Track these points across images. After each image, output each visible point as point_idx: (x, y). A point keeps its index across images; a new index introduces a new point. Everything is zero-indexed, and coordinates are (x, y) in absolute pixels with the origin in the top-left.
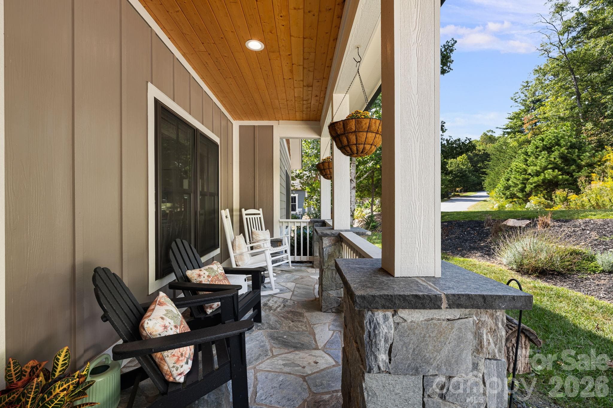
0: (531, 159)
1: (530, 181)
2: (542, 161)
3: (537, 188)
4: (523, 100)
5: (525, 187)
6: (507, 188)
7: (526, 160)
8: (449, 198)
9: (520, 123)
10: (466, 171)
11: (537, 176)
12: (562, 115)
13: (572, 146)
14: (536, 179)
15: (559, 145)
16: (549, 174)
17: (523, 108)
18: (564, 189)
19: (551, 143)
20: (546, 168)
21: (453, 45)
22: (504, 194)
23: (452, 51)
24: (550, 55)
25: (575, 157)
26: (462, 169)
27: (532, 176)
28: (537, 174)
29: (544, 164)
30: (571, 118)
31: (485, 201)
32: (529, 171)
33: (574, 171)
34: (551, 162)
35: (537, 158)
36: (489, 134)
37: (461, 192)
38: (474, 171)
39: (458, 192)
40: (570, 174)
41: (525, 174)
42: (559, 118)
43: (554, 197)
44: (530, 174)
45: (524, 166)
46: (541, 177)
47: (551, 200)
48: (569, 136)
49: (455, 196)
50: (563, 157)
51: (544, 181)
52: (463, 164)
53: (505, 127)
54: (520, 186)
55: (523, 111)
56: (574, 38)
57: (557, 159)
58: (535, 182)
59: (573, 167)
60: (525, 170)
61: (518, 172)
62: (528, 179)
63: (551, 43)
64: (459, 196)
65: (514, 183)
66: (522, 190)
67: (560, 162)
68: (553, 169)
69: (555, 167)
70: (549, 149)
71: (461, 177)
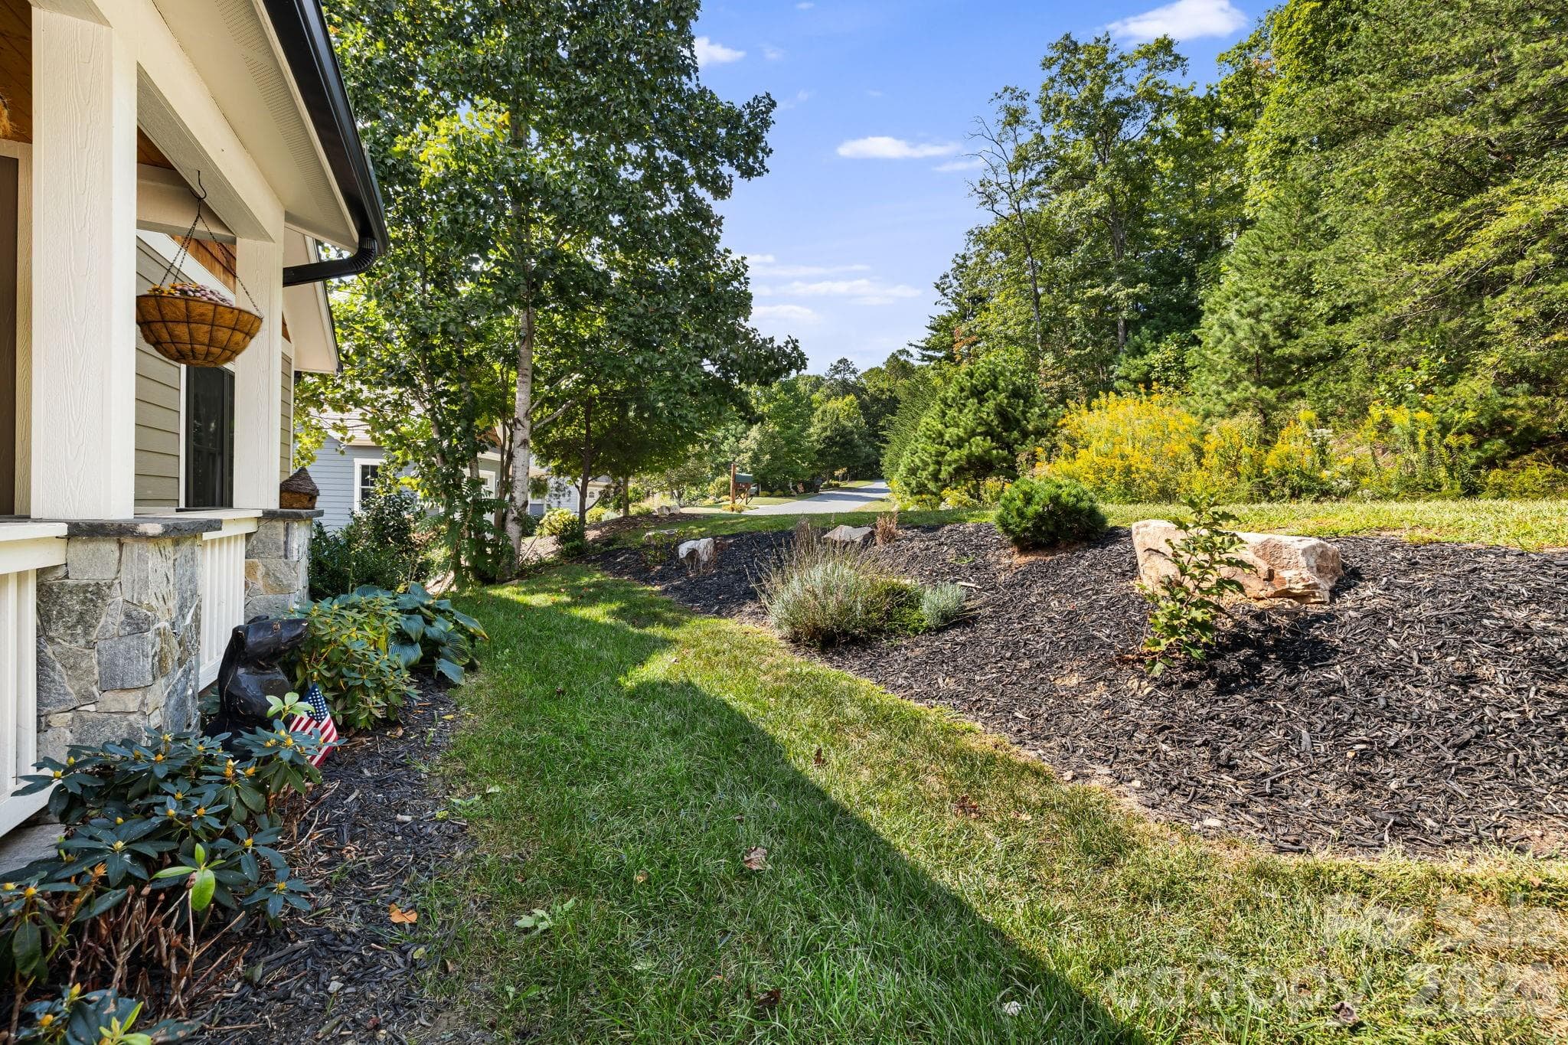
0: (951, 413)
1: (947, 458)
2: (967, 419)
3: (959, 473)
4: (957, 294)
5: (940, 470)
6: (913, 471)
7: (944, 414)
8: (817, 491)
9: (948, 340)
10: (852, 432)
11: (960, 447)
12: (1010, 332)
13: (1016, 393)
14: (956, 453)
15: (995, 388)
16: (977, 446)
17: (955, 309)
18: (998, 475)
19: (984, 382)
20: (973, 433)
21: (768, 111)
22: (908, 485)
23: (766, 124)
24: (997, 207)
25: (1018, 414)
26: (844, 427)
27: (952, 448)
28: (959, 443)
29: (971, 424)
30: (1024, 340)
31: (882, 500)
32: (947, 437)
33: (1016, 441)
34: (982, 422)
35: (960, 411)
36: (903, 358)
37: (844, 478)
38: (870, 435)
39: (837, 479)
40: (1009, 447)
41: (941, 444)
42: (1006, 337)
43: (982, 492)
44: (948, 444)
45: (940, 427)
46: (965, 451)
47: (979, 499)
48: (1014, 373)
49: (829, 486)
50: (1001, 412)
51: (969, 457)
52: (849, 417)
53: (923, 345)
54: (931, 468)
55: (955, 315)
56: (1033, 183)
57: (992, 416)
58: (956, 461)
59: (1015, 434)
60: (941, 435)
61: (929, 437)
62: (944, 454)
63: (998, 184)
64: (837, 486)
65: (922, 460)
66: (935, 477)
67: (996, 422)
68: (985, 434)
69: (989, 433)
70: (979, 394)
71: (843, 444)
